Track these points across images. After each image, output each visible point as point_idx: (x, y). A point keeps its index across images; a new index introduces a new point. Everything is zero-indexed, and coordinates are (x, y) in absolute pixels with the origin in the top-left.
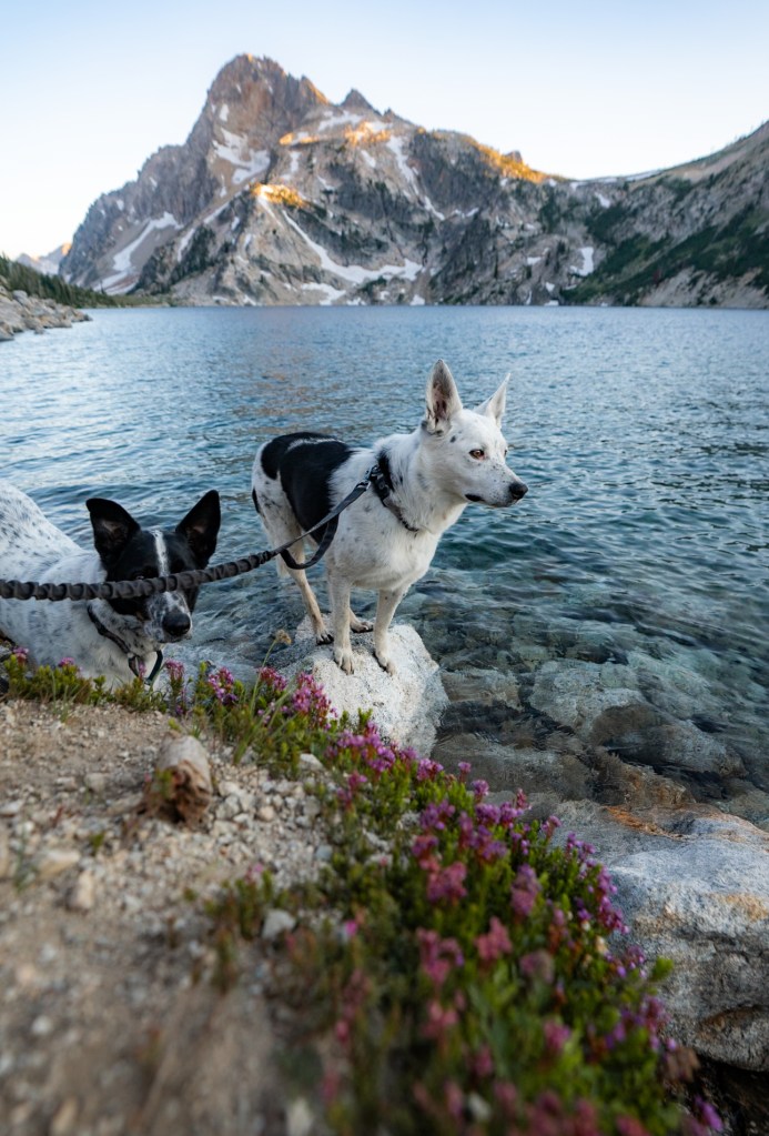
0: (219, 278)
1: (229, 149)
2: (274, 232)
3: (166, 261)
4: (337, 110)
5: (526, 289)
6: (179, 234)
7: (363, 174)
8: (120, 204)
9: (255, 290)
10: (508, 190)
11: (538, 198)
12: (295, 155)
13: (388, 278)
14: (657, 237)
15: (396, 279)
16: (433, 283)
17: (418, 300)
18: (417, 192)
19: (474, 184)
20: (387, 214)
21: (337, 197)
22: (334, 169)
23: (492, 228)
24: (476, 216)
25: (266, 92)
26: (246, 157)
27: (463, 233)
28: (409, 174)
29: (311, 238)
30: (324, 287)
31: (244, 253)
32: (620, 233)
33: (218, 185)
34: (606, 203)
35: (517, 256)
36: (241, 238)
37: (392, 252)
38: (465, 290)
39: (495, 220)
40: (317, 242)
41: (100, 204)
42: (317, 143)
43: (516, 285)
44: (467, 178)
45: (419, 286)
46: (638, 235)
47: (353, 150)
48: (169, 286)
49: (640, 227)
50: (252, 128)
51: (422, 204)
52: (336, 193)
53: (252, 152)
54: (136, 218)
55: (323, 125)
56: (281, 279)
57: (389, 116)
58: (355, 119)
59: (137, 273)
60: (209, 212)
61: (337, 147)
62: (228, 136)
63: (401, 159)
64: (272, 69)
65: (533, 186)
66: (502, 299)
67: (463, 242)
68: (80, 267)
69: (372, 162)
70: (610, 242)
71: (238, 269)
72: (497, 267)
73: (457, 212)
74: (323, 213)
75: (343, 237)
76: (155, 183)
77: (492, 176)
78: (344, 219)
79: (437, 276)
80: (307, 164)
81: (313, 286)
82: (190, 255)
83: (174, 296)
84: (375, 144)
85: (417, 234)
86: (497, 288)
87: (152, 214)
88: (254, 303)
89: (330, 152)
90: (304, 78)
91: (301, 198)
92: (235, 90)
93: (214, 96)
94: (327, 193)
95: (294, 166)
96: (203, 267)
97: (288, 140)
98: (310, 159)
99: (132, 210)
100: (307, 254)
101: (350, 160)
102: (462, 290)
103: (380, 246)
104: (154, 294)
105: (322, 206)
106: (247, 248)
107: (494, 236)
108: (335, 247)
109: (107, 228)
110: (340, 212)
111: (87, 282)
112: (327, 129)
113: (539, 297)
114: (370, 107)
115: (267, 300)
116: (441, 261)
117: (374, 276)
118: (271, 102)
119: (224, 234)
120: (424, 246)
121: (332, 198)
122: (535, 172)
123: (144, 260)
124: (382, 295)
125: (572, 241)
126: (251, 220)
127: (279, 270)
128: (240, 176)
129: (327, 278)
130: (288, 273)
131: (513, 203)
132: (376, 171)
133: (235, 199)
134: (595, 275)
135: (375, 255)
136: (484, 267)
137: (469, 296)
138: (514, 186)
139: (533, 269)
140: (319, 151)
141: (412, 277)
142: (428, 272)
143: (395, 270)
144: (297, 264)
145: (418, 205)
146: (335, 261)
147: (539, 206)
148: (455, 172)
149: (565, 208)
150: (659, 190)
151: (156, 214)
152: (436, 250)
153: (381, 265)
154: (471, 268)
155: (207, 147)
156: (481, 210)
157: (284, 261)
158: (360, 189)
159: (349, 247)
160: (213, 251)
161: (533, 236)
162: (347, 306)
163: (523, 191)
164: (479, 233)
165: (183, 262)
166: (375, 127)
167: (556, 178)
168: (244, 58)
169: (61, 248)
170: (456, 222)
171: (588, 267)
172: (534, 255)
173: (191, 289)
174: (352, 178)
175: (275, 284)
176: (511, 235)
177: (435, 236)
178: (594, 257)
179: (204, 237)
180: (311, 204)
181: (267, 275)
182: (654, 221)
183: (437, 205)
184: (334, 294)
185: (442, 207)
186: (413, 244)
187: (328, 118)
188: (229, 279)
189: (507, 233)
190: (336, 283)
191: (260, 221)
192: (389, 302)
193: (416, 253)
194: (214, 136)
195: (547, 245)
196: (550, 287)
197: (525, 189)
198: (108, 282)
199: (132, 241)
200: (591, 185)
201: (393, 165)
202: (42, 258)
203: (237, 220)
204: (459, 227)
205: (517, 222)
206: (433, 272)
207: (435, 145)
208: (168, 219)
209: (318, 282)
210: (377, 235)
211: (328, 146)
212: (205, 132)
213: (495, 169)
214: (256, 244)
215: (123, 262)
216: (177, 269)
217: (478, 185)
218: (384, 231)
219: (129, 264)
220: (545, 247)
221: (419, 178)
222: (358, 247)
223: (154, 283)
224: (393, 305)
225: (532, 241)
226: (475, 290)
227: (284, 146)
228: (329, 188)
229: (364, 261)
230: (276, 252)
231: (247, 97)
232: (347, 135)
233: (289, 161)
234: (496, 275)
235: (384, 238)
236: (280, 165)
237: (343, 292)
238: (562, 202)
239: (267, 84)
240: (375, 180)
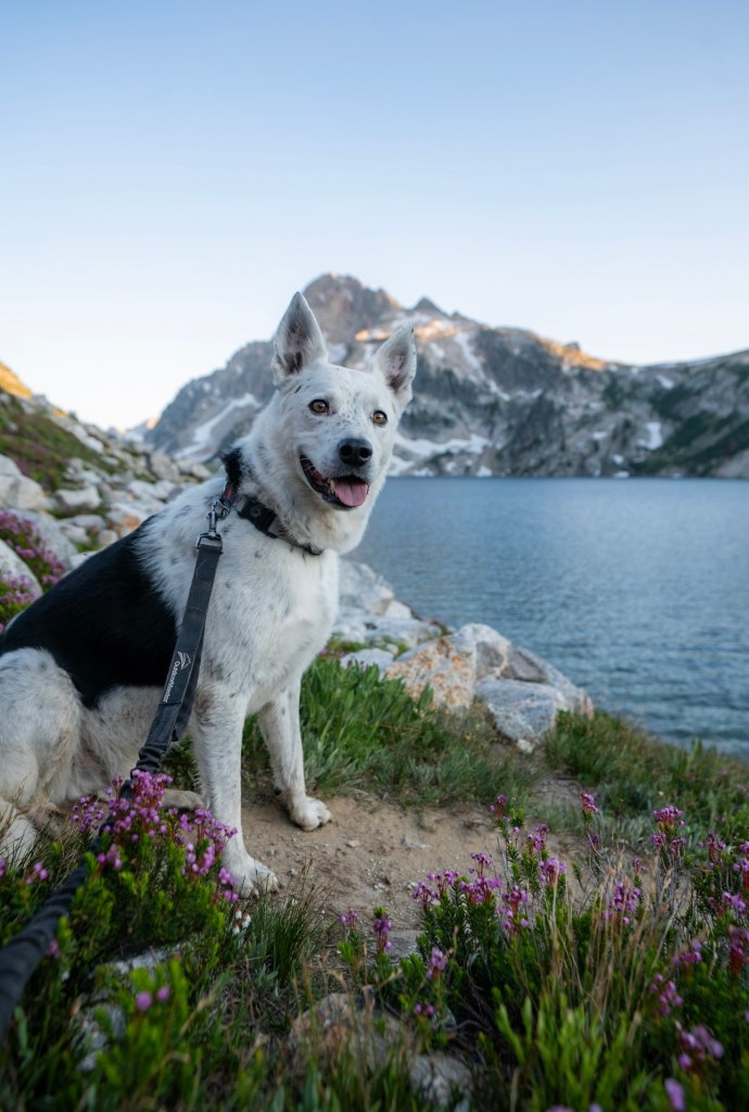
4: (409, 313)
5: (594, 461)
7: (432, 362)
8: (207, 387)
10: (570, 375)
11: (600, 380)
12: (370, 348)
13: (455, 451)
14: (725, 412)
15: (463, 452)
16: (499, 456)
17: (485, 471)
18: (483, 377)
19: (537, 369)
20: (454, 395)
23: (557, 407)
24: (541, 398)
25: (346, 300)
27: (528, 411)
28: (475, 362)
32: (687, 410)
34: (668, 384)
35: (584, 432)
37: (459, 428)
38: (532, 462)
39: (559, 400)
41: (189, 387)
43: (584, 458)
44: (530, 365)
45: (485, 459)
46: (704, 413)
47: (424, 343)
49: (705, 405)
50: (332, 328)
51: (487, 386)
53: (330, 345)
54: (219, 398)
55: (395, 324)
57: (456, 317)
58: (425, 319)
59: (214, 444)
63: (468, 351)
64: (352, 284)
65: (594, 371)
66: (571, 471)
67: (528, 419)
68: (163, 439)
69: (440, 353)
70: (676, 418)
72: (563, 441)
73: (521, 393)
75: (413, 417)
76: (240, 371)
77: (554, 363)
79: (503, 449)
84: (443, 339)
85: (482, 412)
86: (565, 460)
87: (234, 395)
90: (380, 290)
92: (319, 299)
97: (363, 335)
99: (217, 392)
102: (528, 462)
103: (447, 423)
107: (559, 414)
108: (403, 423)
109: (192, 406)
113: (608, 470)
114: (438, 310)
116: (507, 436)
117: (441, 449)
118: (350, 307)
120: (490, 423)
122: (595, 360)
123: (224, 432)
125: (638, 418)
131: (576, 386)
132: (444, 360)
134: (664, 448)
135: (442, 431)
136: (550, 441)
137: (536, 468)
138: (576, 372)
139: (600, 443)
141: (479, 451)
142: (494, 447)
143: (462, 444)
145: (483, 388)
146: (403, 436)
147: (602, 388)
148: (519, 360)
149: (627, 389)
150: (721, 373)
151: (238, 394)
152: (501, 426)
153: (448, 439)
154: (537, 442)
156: (545, 392)
158: (430, 375)
159: (417, 423)
161: (598, 414)
162: (415, 476)
163: (584, 376)
164: (543, 413)
166: (440, 325)
167: (617, 364)
168: (329, 277)
169: (149, 422)
170: (521, 401)
171: (655, 441)
172: (600, 430)
174: (421, 366)
176: (575, 413)
177: (501, 414)
178: (661, 431)
182: (719, 399)
183: (502, 388)
184: (402, 465)
185: (507, 389)
186: (479, 421)
187: (401, 319)
189: (571, 411)
190: (404, 455)
192: (455, 474)
193: (482, 429)
195: (612, 422)
196: (619, 459)
197: (586, 374)
198: (186, 451)
199: (214, 416)
200: (651, 370)
201: (460, 355)
202: (128, 429)
204: (524, 407)
205: (579, 402)
206: (499, 446)
207: (499, 339)
208: (248, 399)
210: (444, 413)
213: (556, 357)
215: (203, 434)
217: (541, 371)
218: (451, 410)
219: (208, 436)
220: (610, 423)
221: (484, 365)
222: (426, 423)
224: (460, 477)
225: (597, 418)
226: (542, 462)
227: (359, 341)
229: (432, 436)
231: (329, 304)
232: (418, 331)
233: (364, 352)
234: (563, 448)
235: (451, 416)
236: (356, 355)
237: (411, 463)
238: (625, 385)
239: (348, 295)
240: (443, 367)
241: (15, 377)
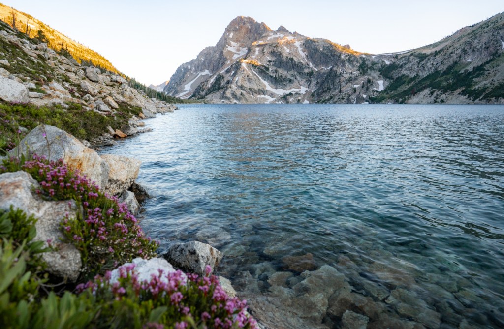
0: (224, 93)
1: (232, 47)
2: (248, 76)
3: (204, 87)
4: (275, 33)
5: (354, 97)
6: (210, 77)
7: (284, 55)
8: (189, 67)
9: (238, 98)
10: (345, 59)
11: (358, 62)
12: (257, 49)
13: (294, 93)
14: (412, 76)
15: (297, 93)
16: (313, 95)
17: (306, 102)
18: (306, 61)
19: (330, 57)
20: (294, 69)
21: (274, 63)
22: (273, 53)
23: (338, 73)
24: (331, 69)
25: (248, 28)
26: (238, 50)
27: (325, 76)
28: (303, 54)
29: (262, 78)
30: (267, 97)
31: (235, 84)
32: (395, 74)
33: (227, 60)
34: (388, 63)
35: (350, 84)
36: (234, 79)
37: (296, 83)
38: (327, 98)
39: (339, 71)
40: (265, 80)
41: (182, 67)
42: (266, 44)
43: (349, 96)
44: (327, 55)
45: (306, 97)
46: (404, 75)
47: (280, 46)
48: (205, 96)
49: (404, 72)
50: (242, 40)
51: (308, 65)
52: (273, 62)
53: (241, 48)
54: (195, 72)
55: (269, 38)
56: (249, 93)
57: (295, 34)
58: (282, 36)
59: (193, 91)
60: (223, 69)
61: (274, 45)
62: (232, 43)
63: (300, 49)
64: (251, 21)
65: (356, 57)
66: (343, 101)
67: (325, 79)
68: (172, 89)
69: (288, 51)
70: (391, 78)
71: (232, 90)
72: (340, 89)
73: (323, 68)
74: (267, 69)
75: (275, 78)
76: (203, 60)
77: (338, 54)
78: (276, 71)
79: (314, 92)
80: (262, 52)
81: (262, 96)
82: (213, 85)
83: (206, 100)
84: (289, 44)
85: (306, 76)
86: (341, 97)
87: (200, 71)
88: (238, 103)
89: (271, 47)
90: (262, 22)
91: (259, 63)
92: (236, 28)
93: (228, 30)
94: (270, 62)
95: (257, 53)
96: (218, 89)
97: (255, 43)
98: (263, 50)
99: (194, 69)
100: (261, 84)
101: (279, 50)
102: (325, 98)
103: (290, 81)
104: (198, 99)
105: (267, 66)
106: (237, 82)
107: (339, 77)
108: (272, 81)
109: (183, 76)
110: (274, 68)
111: (173, 95)
112: (271, 39)
113: (360, 100)
114: (288, 31)
115: (243, 101)
116: (316, 86)
117: (288, 92)
118: (249, 31)
119: (228, 77)
120: (309, 81)
121: (271, 63)
122: (356, 52)
123: (196, 86)
124: (291, 100)
125: (374, 78)
126: (239, 72)
127: (248, 90)
128: (236, 56)
129: (268, 93)
130: (252, 91)
131: (347, 64)
132: (289, 54)
133: (233, 64)
134: (385, 91)
135: (288, 84)
136: (335, 89)
137: (328, 100)
138: (347, 58)
139: (357, 89)
140: (267, 47)
141: (304, 93)
142: (310, 91)
143: (297, 90)
144: (256, 88)
145: (307, 66)
146: (272, 87)
147: (358, 65)
148: (322, 53)
149: (370, 66)
150: (412, 57)
151: (202, 70)
152: (314, 82)
153: (291, 88)
154: (329, 89)
155: (224, 47)
156: (333, 67)
157: (251, 87)
158: (283, 60)
159: (277, 81)
160: (223, 83)
161: (356, 76)
162: (276, 104)
164: (332, 76)
165: (211, 87)
166: (290, 38)
167: (365, 54)
168: (240, 17)
169: (166, 82)
170: (323, 71)
171: (381, 88)
172: (357, 84)
173: (213, 97)
174: (280, 56)
175: (247, 96)
176: (347, 76)
177: (314, 77)
178: (384, 84)
179: (220, 78)
180: (263, 66)
181: (244, 92)
182: (410, 69)
183: (314, 65)
184: (271, 99)
185: (317, 66)
186: (304, 80)
187: (271, 36)
188: (228, 93)
189: (344, 75)
190: (272, 95)
191: (242, 72)
192: (294, 103)
193: (306, 83)
194: (227, 43)
195: (363, 79)
196: (364, 96)
197: (352, 59)
198: (181, 95)
199: (192, 80)
200: (381, 56)
201: (297, 51)
202: (158, 86)
203: (233, 72)
204: (324, 74)
205: (349, 71)
206: (313, 91)
207: (314, 44)
208: (207, 72)
209: (265, 95)
210: (289, 77)
211: (271, 45)
212: (224, 42)
213: (339, 52)
214: (240, 80)
215: (188, 87)
216: (208, 90)
217: (332, 58)
218: (292, 75)
219: (190, 88)
220: (362, 80)
221: (307, 56)
222: (281, 81)
223: (199, 95)
224: (295, 104)
225: (356, 78)
226: (331, 98)
227: (253, 46)
228: (270, 60)
229: (284, 86)
230: (248, 83)
231: (240, 30)
232: (278, 41)
233: (255, 51)
234: (340, 91)
235: (292, 78)
236: (251, 52)
237: (275, 99)
238: (369, 63)
239: (248, 25)
240: (289, 57)
241: (110, 64)
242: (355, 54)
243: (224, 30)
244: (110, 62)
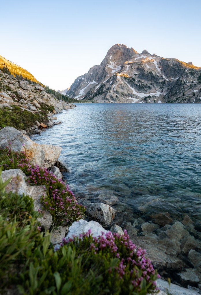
0: (105, 96)
1: (111, 65)
2: (121, 85)
3: (92, 92)
4: (140, 55)
5: (193, 99)
6: (96, 85)
7: (146, 70)
8: (83, 79)
9: (114, 99)
10: (188, 72)
11: (197, 74)
12: (128, 66)
13: (151, 96)
15: (153, 96)
16: (164, 97)
17: (160, 102)
18: (161, 74)
19: (178, 71)
20: (152, 80)
21: (138, 76)
22: (138, 69)
23: (183, 82)
24: (178, 79)
25: (122, 52)
26: (115, 67)
27: (174, 84)
28: (159, 69)
29: (130, 86)
30: (133, 98)
31: (113, 90)
33: (107, 74)
35: (191, 90)
36: (112, 86)
37: (153, 89)
38: (174, 99)
39: (184, 80)
40: (132, 87)
41: (78, 79)
42: (134, 63)
43: (190, 98)
44: (176, 70)
45: (160, 98)
47: (144, 64)
48: (92, 98)
50: (117, 60)
51: (162, 77)
52: (138, 75)
53: (117, 66)
54: (86, 82)
55: (136, 59)
56: (122, 96)
57: (154, 56)
58: (145, 57)
59: (85, 95)
60: (105, 81)
61: (139, 64)
62: (111, 62)
63: (157, 66)
64: (124, 47)
65: (196, 71)
66: (185, 102)
67: (174, 86)
68: (71, 93)
69: (149, 67)
71: (111, 94)
72: (184, 93)
73: (172, 78)
74: (134, 80)
75: (139, 85)
76: (92, 74)
77: (183, 69)
78: (140, 81)
79: (166, 95)
80: (131, 68)
81: (130, 98)
82: (98, 91)
83: (94, 100)
84: (149, 63)
85: (160, 85)
86: (184, 98)
87: (90, 81)
88: (114, 102)
89: (137, 65)
90: (132, 48)
91: (129, 76)
92: (114, 52)
93: (109, 54)
94: (136, 75)
95: (128, 69)
96: (102, 93)
97: (127, 62)
98: (132, 67)
99: (86, 80)
100: (129, 90)
101: (143, 67)
102: (173, 99)
103: (150, 88)
104: (88, 100)
105: (134, 78)
106: (113, 89)
107: (183, 85)
108: (137, 88)
109: (79, 84)
110: (139, 79)
111: (72, 97)
112: (137, 60)
113: (197, 101)
114: (149, 54)
115: (118, 102)
116: (167, 92)
117: (147, 95)
118: (123, 54)
119: (108, 85)
120: (162, 88)
121: (137, 76)
122: (197, 67)
123: (87, 91)
124: (149, 101)
126: (115, 82)
127: (121, 94)
128: (113, 71)
129: (134, 96)
130: (124, 95)
131: (189, 76)
132: (149, 69)
133: (111, 77)
135: (148, 90)
136: (180, 93)
137: (175, 101)
138: (190, 71)
139: (195, 93)
140: (134, 65)
141: (158, 96)
142: (163, 94)
143: (154, 94)
144: (126, 92)
145: (161, 77)
146: (136, 92)
147: (198, 76)
148: (172, 68)
151: (91, 81)
152: (166, 88)
153: (150, 93)
154: (176, 93)
155: (106, 65)
156: (180, 78)
157: (123, 92)
158: (145, 73)
159: (141, 88)
160: (104, 89)
161: (196, 84)
162: (139, 103)
164: (179, 84)
165: (97, 92)
166: (150, 58)
168: (117, 45)
169: (68, 89)
170: (172, 81)
172: (196, 89)
173: (98, 99)
174: (143, 71)
175: (120, 98)
176: (189, 84)
177: (166, 85)
179: (103, 86)
180: (131, 78)
181: (118, 95)
183: (166, 77)
184: (136, 100)
185: (168, 77)
186: (159, 87)
187: (137, 57)
188: (108, 96)
189: (187, 84)
190: (137, 97)
191: (117, 82)
192: (151, 102)
193: (160, 89)
194: (108, 62)
196: (200, 98)
197: (193, 72)
198: (77, 97)
199: (85, 87)
201: (154, 67)
202: (63, 91)
203: (111, 82)
204: (173, 83)
205: (191, 81)
206: (164, 94)
207: (167, 62)
208: (94, 82)
209: (132, 97)
210: (149, 85)
211: (137, 64)
212: (106, 62)
213: (184, 67)
214: (116, 87)
215: (82, 92)
216: (95, 94)
217: (179, 71)
218: (151, 84)
219: (83, 92)
220: (199, 87)
221: (161, 70)
222: (143, 88)
223: (89, 97)
224: (152, 103)
225: (195, 86)
226: (177, 99)
227: (125, 64)
228: (136, 74)
229: (145, 91)
230: (121, 89)
231: (117, 53)
232: (142, 61)
233: (126, 67)
234: (184, 95)
235: (151, 86)
236: (124, 69)
237: (139, 100)
239: (122, 50)
240: (149, 71)
241: (33, 77)
242: (196, 69)
243: (106, 54)
244: (33, 76)
